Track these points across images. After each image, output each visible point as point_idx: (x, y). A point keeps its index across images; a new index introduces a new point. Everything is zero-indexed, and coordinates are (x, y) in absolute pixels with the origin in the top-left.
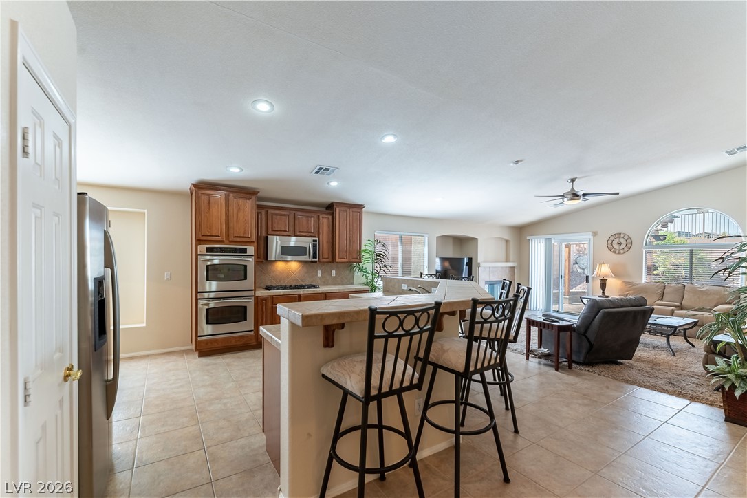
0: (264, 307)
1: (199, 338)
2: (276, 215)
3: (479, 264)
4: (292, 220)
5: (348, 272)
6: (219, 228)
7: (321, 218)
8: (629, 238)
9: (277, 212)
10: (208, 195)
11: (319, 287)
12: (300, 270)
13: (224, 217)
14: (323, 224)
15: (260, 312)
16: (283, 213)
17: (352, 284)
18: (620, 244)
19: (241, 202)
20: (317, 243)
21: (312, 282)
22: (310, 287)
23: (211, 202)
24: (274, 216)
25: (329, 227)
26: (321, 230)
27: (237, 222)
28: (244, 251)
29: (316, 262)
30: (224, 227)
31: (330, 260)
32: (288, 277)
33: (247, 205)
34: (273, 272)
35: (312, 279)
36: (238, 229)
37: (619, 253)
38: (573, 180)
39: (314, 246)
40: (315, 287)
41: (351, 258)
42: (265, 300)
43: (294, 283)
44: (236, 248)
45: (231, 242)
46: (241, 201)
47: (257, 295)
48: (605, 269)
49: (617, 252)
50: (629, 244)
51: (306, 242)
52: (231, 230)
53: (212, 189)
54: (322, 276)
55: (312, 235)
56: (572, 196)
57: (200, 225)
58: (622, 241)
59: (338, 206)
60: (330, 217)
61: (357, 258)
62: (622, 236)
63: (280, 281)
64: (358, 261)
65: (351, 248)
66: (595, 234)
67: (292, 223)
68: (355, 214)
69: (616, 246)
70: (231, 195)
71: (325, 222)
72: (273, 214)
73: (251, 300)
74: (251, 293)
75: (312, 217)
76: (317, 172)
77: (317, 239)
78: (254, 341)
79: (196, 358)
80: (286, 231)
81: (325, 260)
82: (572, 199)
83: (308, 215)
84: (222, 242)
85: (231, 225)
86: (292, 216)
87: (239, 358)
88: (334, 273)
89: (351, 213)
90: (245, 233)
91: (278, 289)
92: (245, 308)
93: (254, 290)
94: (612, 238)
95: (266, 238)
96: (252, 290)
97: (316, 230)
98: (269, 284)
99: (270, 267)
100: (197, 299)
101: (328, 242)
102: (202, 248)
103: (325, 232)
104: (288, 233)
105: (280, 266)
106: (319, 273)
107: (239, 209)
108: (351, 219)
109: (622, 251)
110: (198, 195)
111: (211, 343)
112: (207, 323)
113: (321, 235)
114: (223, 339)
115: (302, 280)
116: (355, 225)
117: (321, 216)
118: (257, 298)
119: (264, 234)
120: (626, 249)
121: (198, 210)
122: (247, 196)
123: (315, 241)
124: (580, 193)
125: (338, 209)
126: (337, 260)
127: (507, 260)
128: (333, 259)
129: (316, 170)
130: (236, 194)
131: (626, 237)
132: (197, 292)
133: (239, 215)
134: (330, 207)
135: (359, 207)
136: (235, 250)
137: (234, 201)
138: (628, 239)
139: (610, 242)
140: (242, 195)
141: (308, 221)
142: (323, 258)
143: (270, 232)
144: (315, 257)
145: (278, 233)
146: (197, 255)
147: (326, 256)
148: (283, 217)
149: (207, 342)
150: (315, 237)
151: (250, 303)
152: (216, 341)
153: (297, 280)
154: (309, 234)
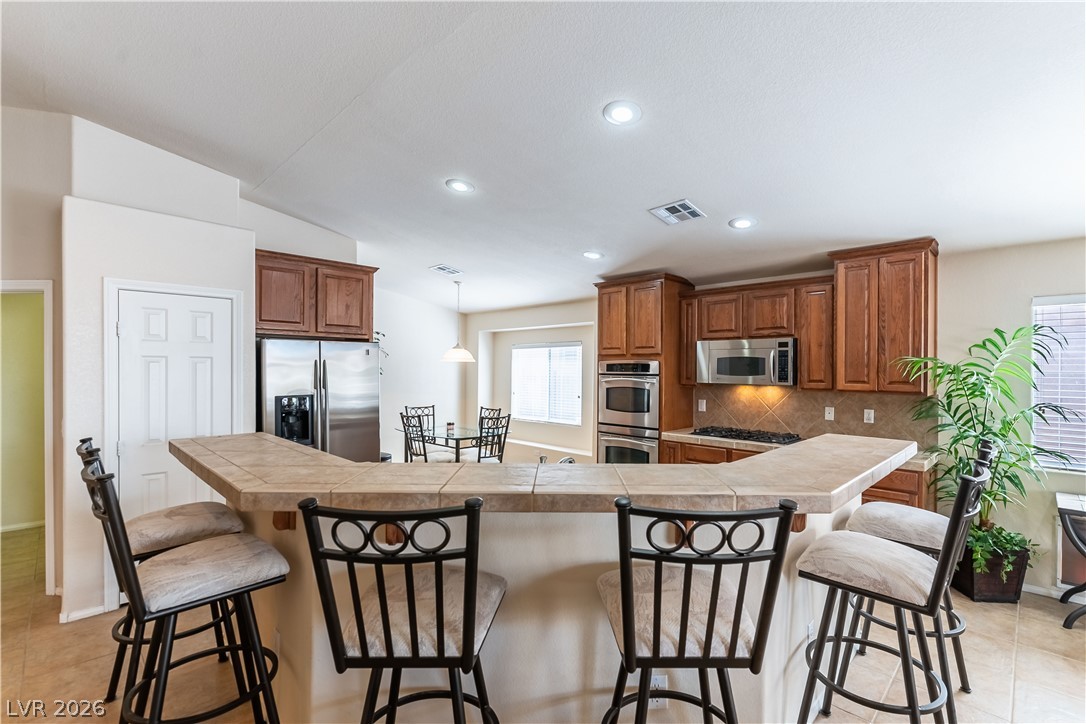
2: (716, 303)
4: (743, 308)
6: (619, 337)
7: (804, 296)
9: (717, 298)
12: (783, 404)
14: (809, 306)
16: (727, 297)
19: (643, 294)
20: (789, 348)
24: (712, 307)
25: (825, 312)
26: (803, 321)
28: (646, 367)
30: (624, 335)
32: (759, 414)
33: (650, 299)
36: (639, 336)
39: (783, 356)
41: (884, 383)
44: (637, 365)
45: (632, 355)
47: (664, 438)
52: (632, 339)
54: (837, 420)
55: (783, 332)
59: (842, 260)
60: (828, 287)
61: (905, 383)
63: (745, 422)
64: (907, 388)
65: (883, 356)
67: (743, 313)
72: (710, 304)
74: (651, 433)
75: (783, 295)
80: (731, 330)
81: (814, 385)
83: (773, 292)
84: (622, 356)
85: (632, 331)
86: (742, 302)
88: (870, 414)
93: (659, 430)
96: (653, 429)
97: (794, 320)
102: (603, 366)
103: (814, 323)
104: (735, 334)
106: (829, 413)
107: (640, 306)
108: (883, 284)
113: (801, 331)
115: (788, 424)
117: (803, 291)
118: (664, 442)
122: (650, 284)
123: (783, 345)
126: (842, 385)
128: (833, 384)
130: (638, 286)
133: (641, 314)
136: (636, 367)
141: (773, 305)
142: (810, 381)
144: (782, 377)
145: (718, 335)
146: (599, 375)
147: (814, 376)
148: (727, 306)
150: (784, 336)
153: (779, 422)
154: (778, 331)
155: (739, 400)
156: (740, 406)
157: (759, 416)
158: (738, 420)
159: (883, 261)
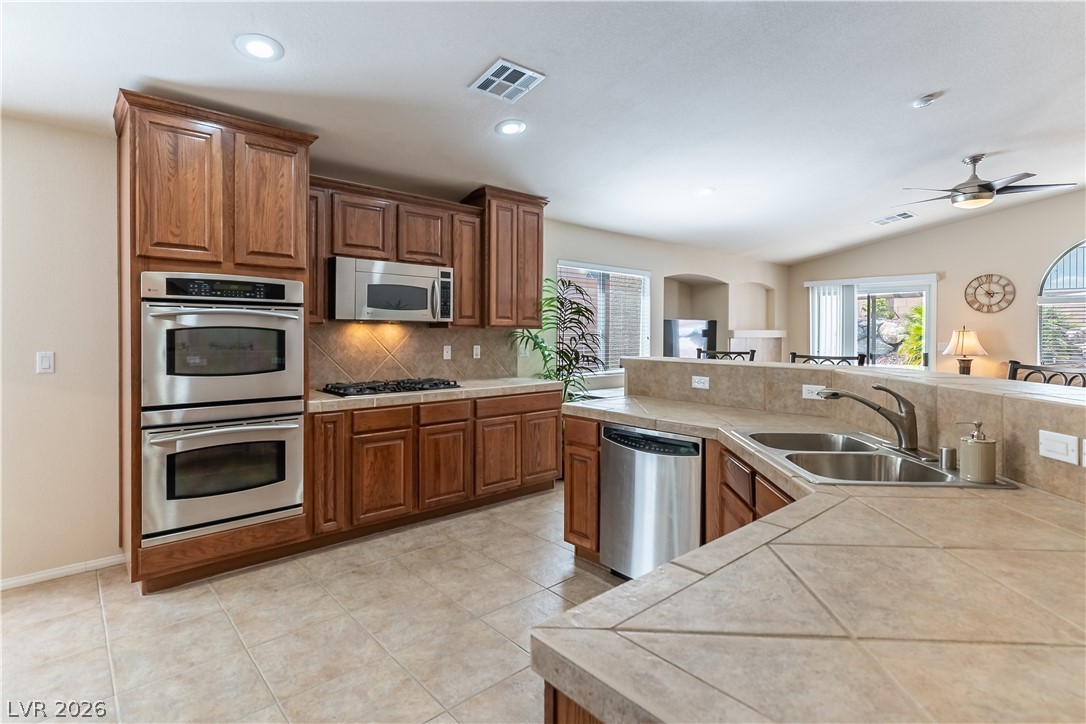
0: (331, 441)
1: (145, 543)
2: (355, 206)
3: (732, 332)
4: (391, 223)
5: (506, 349)
6: (204, 225)
7: (457, 223)
8: (1009, 283)
9: (356, 199)
10: (174, 130)
11: (456, 386)
12: (404, 346)
13: (219, 197)
14: (461, 236)
15: (320, 456)
16: (372, 202)
17: (514, 375)
18: (990, 294)
19: (268, 158)
20: (451, 280)
21: (431, 372)
22: (435, 384)
23: (180, 149)
24: (349, 209)
25: (474, 245)
26: (456, 251)
27: (257, 212)
28: (277, 292)
29: (445, 325)
30: (220, 224)
31: (476, 321)
32: (376, 361)
33: (285, 170)
34: (343, 349)
35: (431, 366)
36: (259, 233)
37: (988, 312)
38: (975, 160)
39: (445, 287)
40: (447, 384)
41: (520, 318)
42: (334, 422)
43: (391, 377)
44: (253, 284)
45: (241, 266)
46: (267, 155)
47: (311, 410)
48: (971, 342)
49: (985, 309)
50: (1009, 294)
51: (425, 277)
52: (240, 235)
53: (186, 115)
54: (453, 359)
55: (438, 260)
56: (976, 189)
57: (148, 215)
58: (995, 288)
59: (494, 197)
60: (477, 220)
61: (533, 318)
62: (995, 279)
63: (359, 372)
64: (534, 323)
65: (521, 295)
66: (941, 277)
67: (391, 228)
68: (529, 218)
69: (984, 300)
70: (241, 137)
71: (466, 232)
72: (346, 204)
73: (297, 425)
74: (298, 406)
75: (437, 218)
76: (485, 86)
77: (450, 270)
78: (304, 532)
79: (134, 601)
80: (377, 248)
81: (466, 321)
82: (975, 198)
83: (428, 211)
84: (214, 265)
85: (241, 219)
86: (391, 214)
87: (267, 588)
88: (477, 350)
89: (521, 214)
90: (279, 244)
91: (361, 392)
92: (280, 446)
93: (305, 397)
94: (975, 284)
95: (331, 265)
96: (299, 398)
97: (447, 248)
98: (332, 380)
99: (333, 336)
100: (138, 429)
101: (473, 280)
102: (156, 281)
103: (465, 255)
104: (382, 254)
105: (357, 335)
106: (447, 353)
107: (262, 178)
108: (521, 228)
109: (995, 308)
110: (142, 124)
111: (184, 552)
112: (171, 495)
113: (456, 262)
114: (219, 537)
115: (409, 369)
116: (529, 243)
117: (456, 217)
118: (311, 419)
119: (324, 254)
120: (1004, 305)
121: (143, 173)
122: (284, 145)
123: (445, 275)
124: (998, 185)
125: (494, 204)
126: (494, 321)
127: (769, 326)
128: (483, 320)
129: (488, 75)
130: (253, 138)
131: (1003, 282)
132: (139, 409)
133: (265, 193)
134: (476, 199)
135: (536, 202)
136: (252, 288)
137: (247, 156)
138: (1007, 285)
139: (971, 291)
140: (272, 142)
141: (428, 226)
142: (461, 317)
143: (339, 247)
144: (445, 312)
145: (359, 251)
146: (138, 300)
147: (467, 311)
148: (372, 213)
149: (170, 551)
150: (444, 265)
151: (293, 433)
152: (196, 543)
153: (399, 368)
154: (431, 258)
155: (351, 345)
156: (352, 352)
157: (377, 363)
158: (350, 372)
159: (522, 208)
